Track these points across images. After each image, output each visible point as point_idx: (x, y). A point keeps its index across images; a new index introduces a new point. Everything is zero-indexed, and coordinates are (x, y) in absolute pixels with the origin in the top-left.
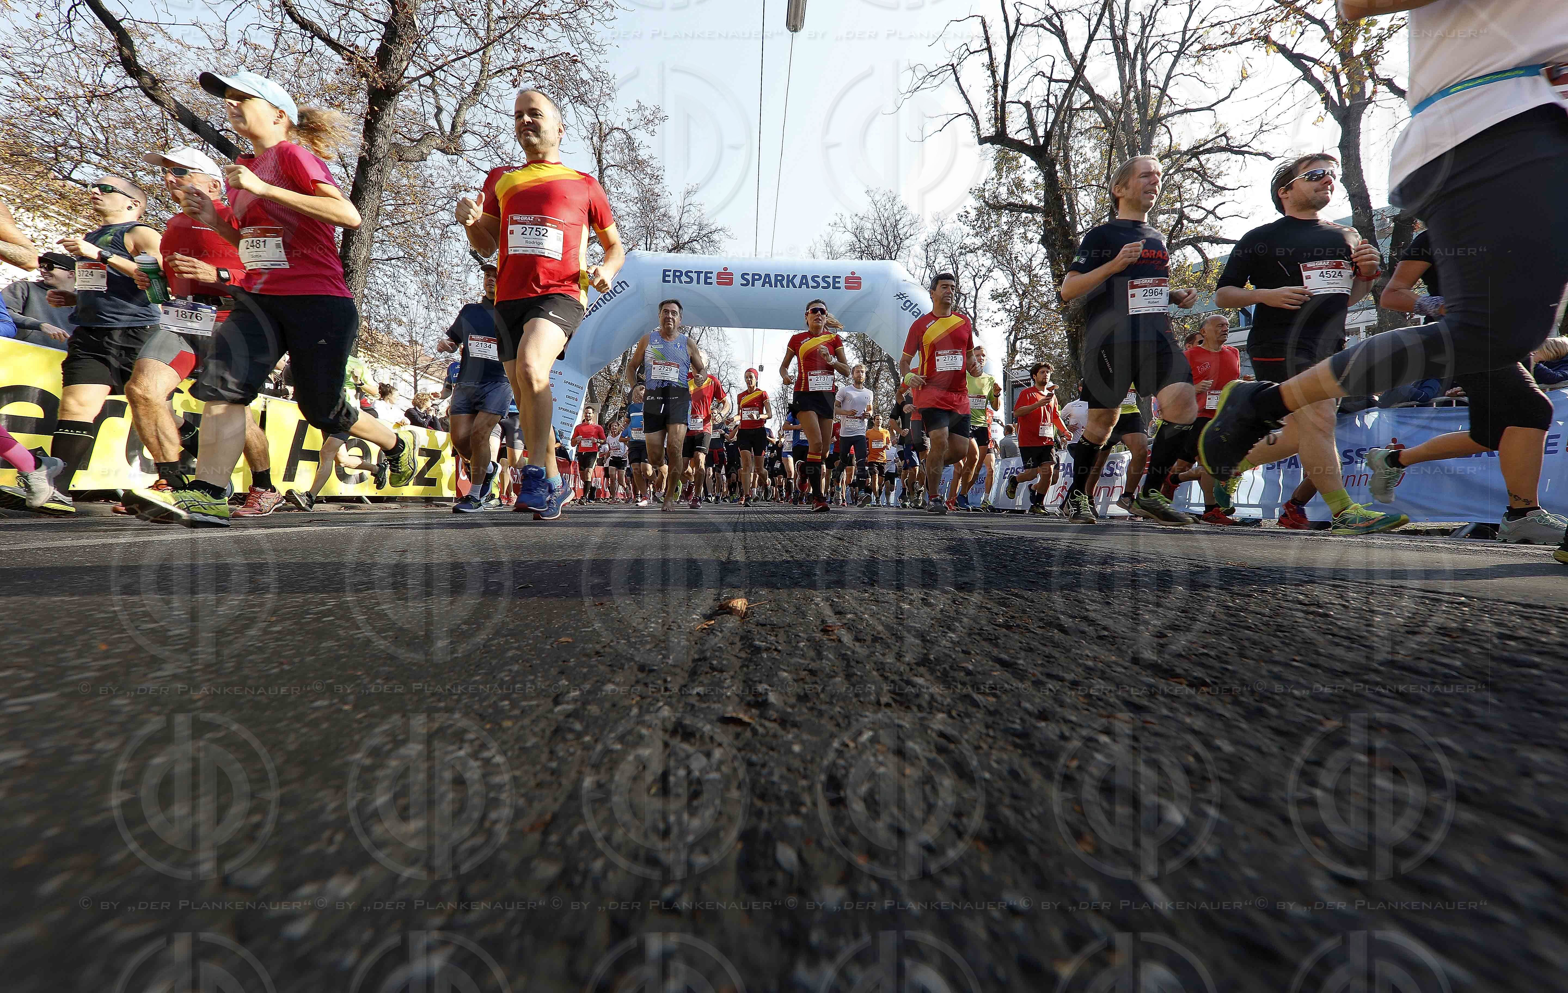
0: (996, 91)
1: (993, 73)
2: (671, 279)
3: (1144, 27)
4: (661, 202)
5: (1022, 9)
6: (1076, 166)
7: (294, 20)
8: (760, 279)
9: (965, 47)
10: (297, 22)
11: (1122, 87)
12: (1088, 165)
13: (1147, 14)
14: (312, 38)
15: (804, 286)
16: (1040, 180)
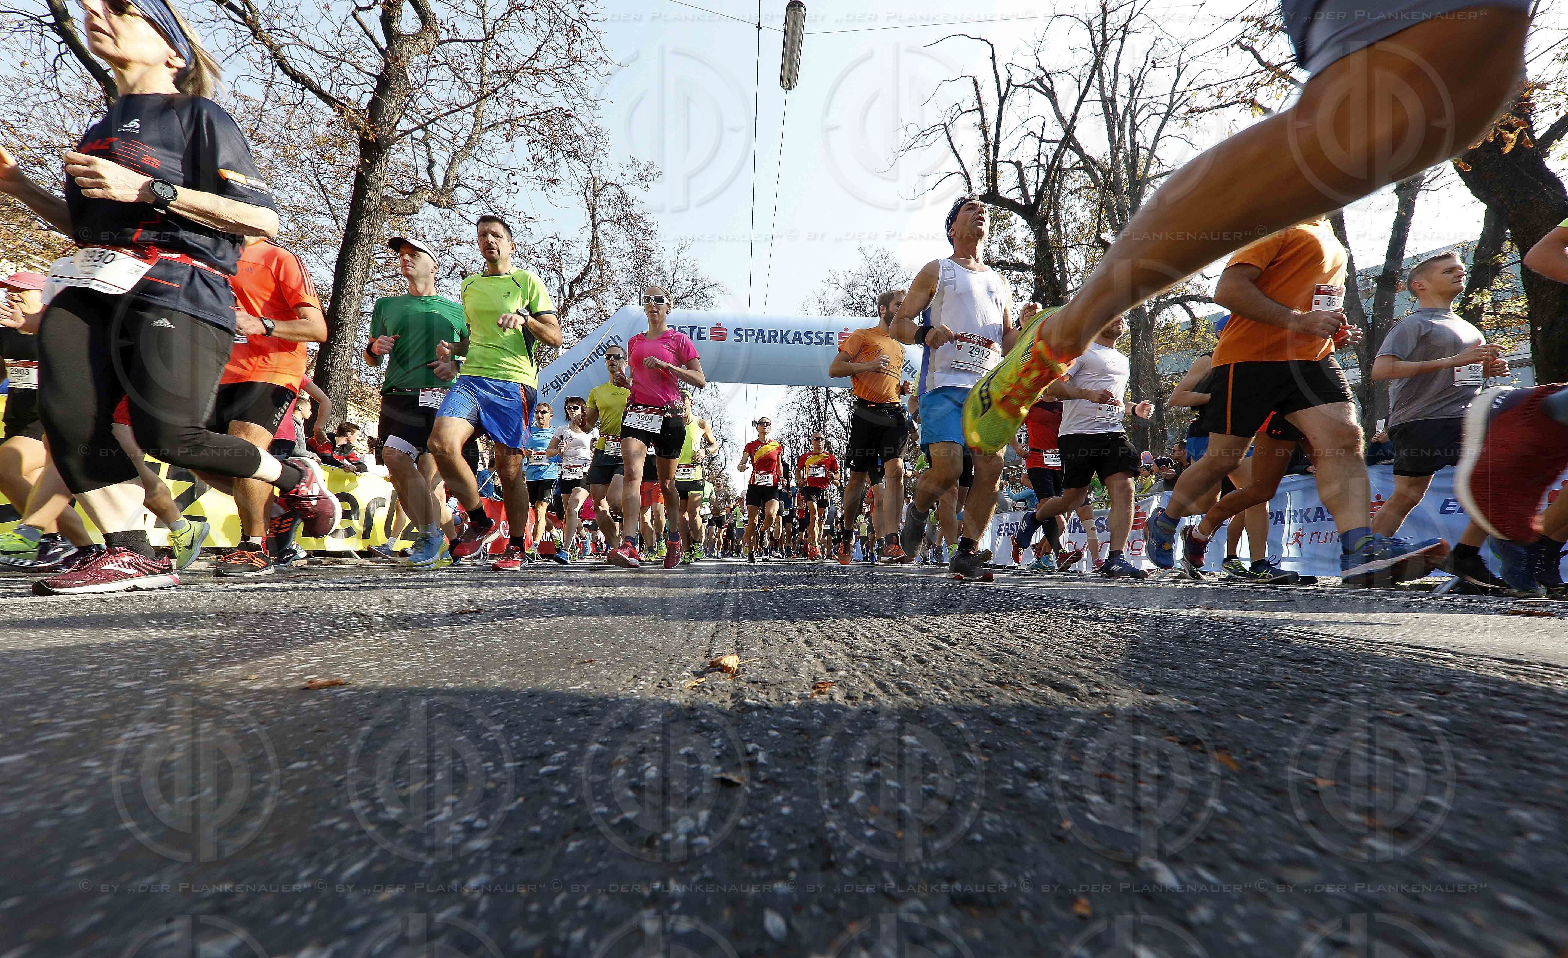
0: (988, 151)
1: (985, 133)
3: (1133, 89)
4: (655, 257)
5: (1014, 70)
6: (1066, 225)
7: (285, 71)
8: (753, 335)
9: (957, 107)
10: (288, 74)
11: (1111, 148)
12: (1078, 224)
13: (1136, 76)
14: (303, 90)
15: (797, 342)
16: (1031, 239)
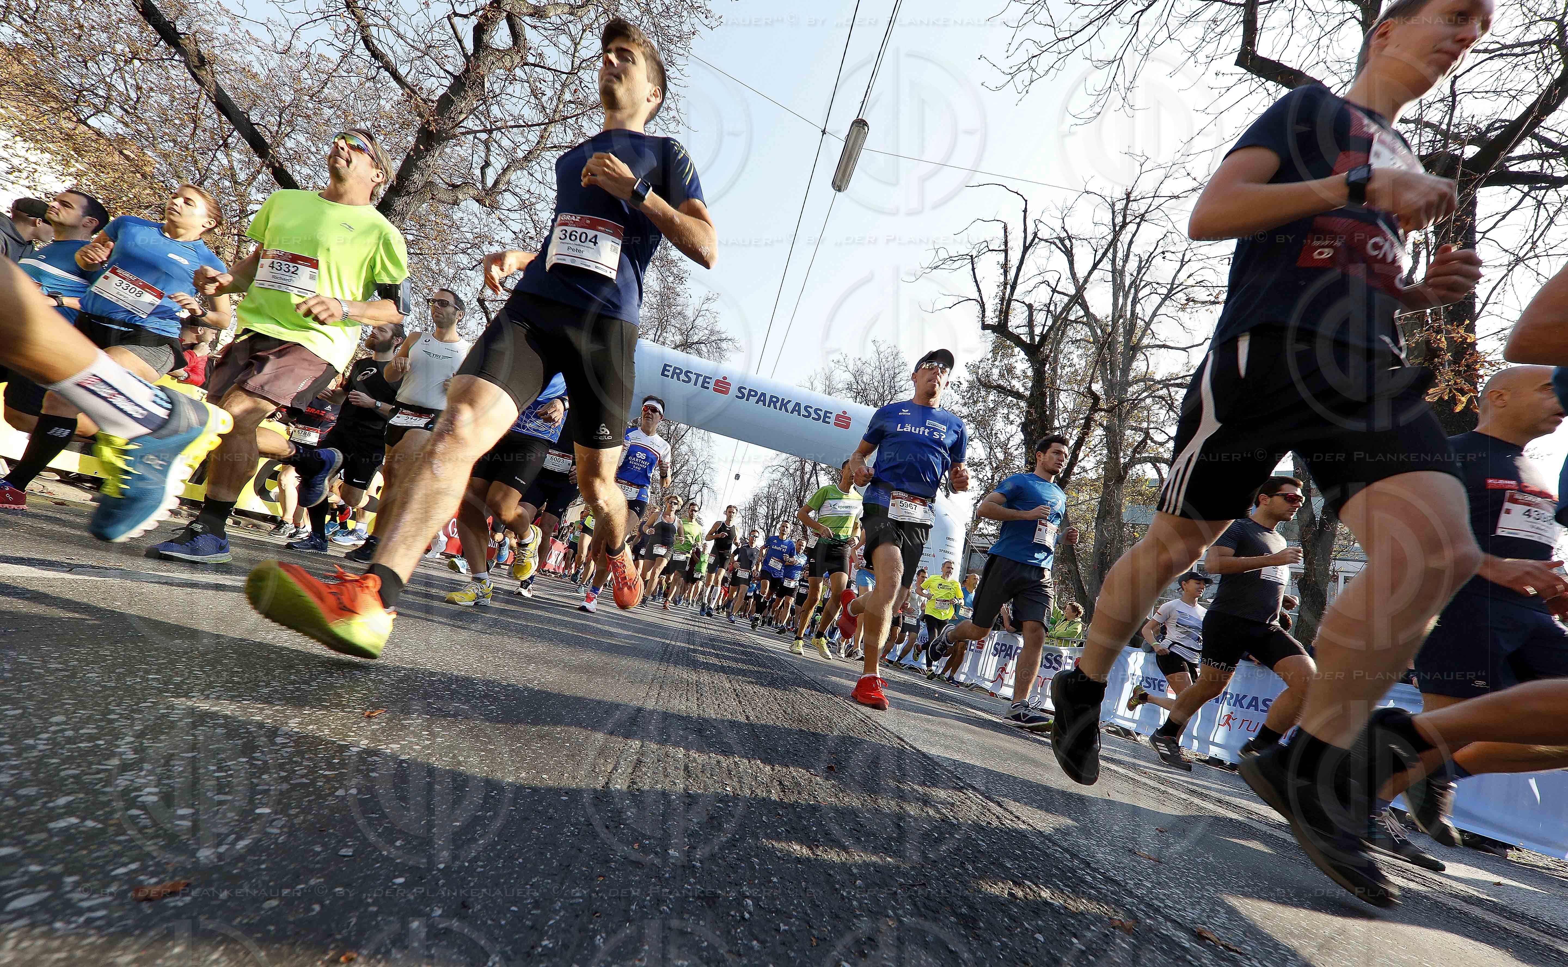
0: (1005, 288)
1: (1006, 273)
2: (670, 374)
3: (1140, 269)
4: (680, 300)
5: (1040, 226)
6: (1063, 367)
7: (368, 47)
8: (755, 395)
9: (985, 244)
10: (369, 50)
11: (1114, 314)
12: (1073, 370)
13: (1145, 257)
14: (379, 68)
15: (796, 413)
16: (1030, 373)
